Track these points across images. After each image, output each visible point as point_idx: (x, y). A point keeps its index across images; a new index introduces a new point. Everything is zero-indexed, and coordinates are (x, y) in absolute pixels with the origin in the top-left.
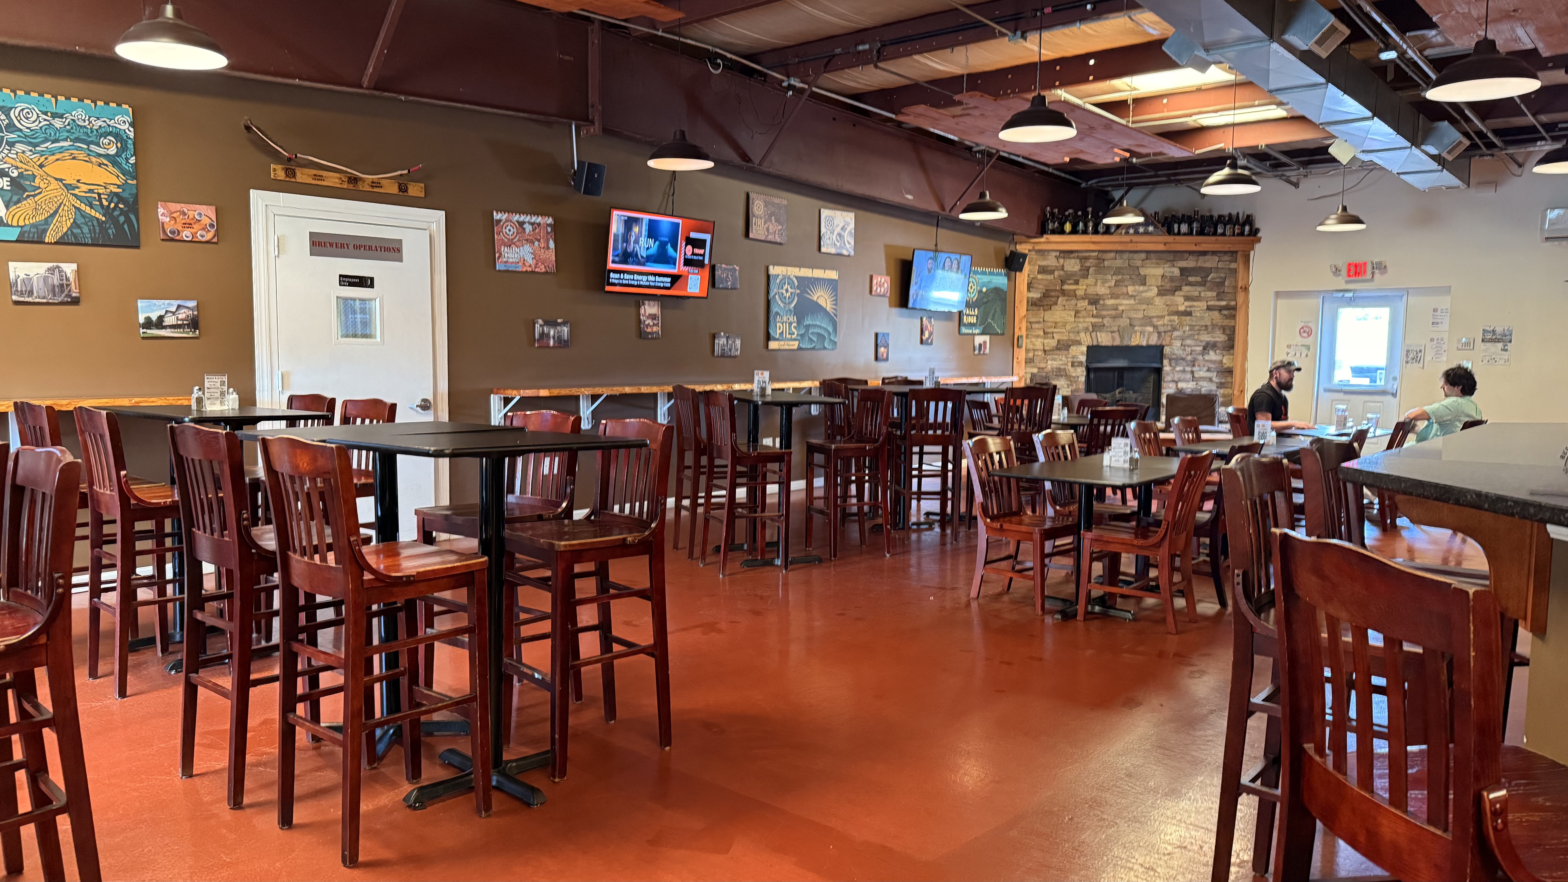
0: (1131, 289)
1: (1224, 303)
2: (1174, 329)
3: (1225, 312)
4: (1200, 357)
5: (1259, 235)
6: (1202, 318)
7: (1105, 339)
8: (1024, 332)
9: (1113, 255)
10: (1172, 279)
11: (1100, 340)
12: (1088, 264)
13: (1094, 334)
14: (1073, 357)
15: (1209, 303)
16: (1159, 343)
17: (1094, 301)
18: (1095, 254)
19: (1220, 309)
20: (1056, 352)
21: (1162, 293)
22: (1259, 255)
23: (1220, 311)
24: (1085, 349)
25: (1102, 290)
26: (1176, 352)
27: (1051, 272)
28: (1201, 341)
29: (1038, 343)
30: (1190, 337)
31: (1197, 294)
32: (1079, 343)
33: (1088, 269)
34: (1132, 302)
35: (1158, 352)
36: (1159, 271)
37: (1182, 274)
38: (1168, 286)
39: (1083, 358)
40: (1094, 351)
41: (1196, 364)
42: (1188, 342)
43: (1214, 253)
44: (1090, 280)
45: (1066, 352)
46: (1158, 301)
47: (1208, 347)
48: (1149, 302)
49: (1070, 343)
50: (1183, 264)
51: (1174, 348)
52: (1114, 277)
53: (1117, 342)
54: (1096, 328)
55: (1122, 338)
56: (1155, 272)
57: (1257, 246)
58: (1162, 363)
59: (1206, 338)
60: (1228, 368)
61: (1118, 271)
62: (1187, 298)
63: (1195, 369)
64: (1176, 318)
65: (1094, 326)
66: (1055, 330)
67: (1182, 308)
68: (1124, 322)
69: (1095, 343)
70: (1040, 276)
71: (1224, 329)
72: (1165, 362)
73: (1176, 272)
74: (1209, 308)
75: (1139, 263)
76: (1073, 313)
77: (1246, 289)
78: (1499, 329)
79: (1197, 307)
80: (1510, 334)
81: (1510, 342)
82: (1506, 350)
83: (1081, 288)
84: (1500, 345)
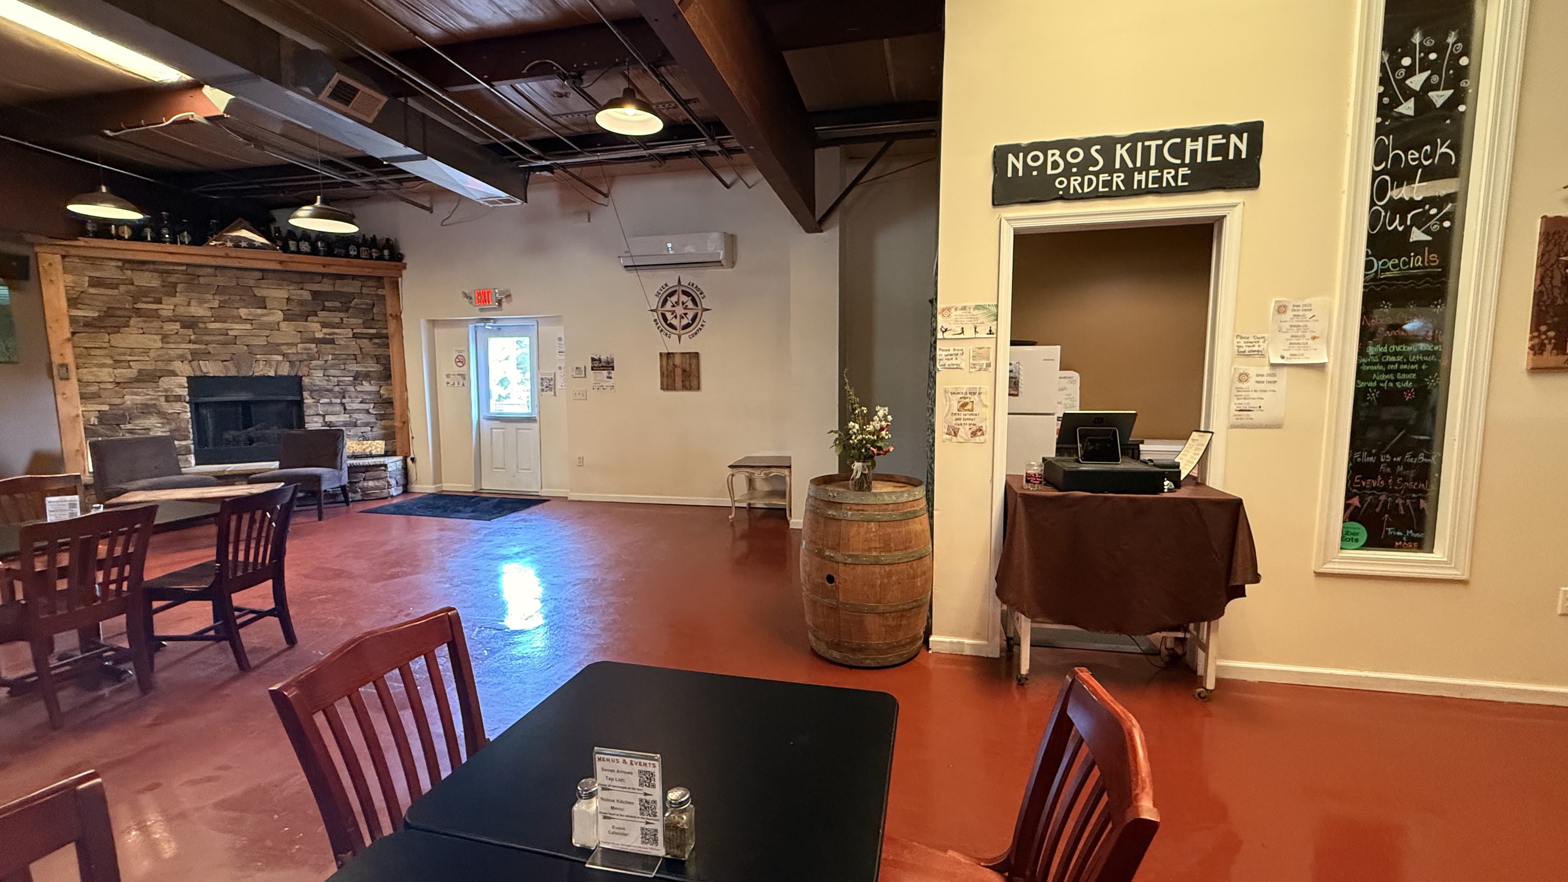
0: (243, 312)
1: (374, 331)
2: (312, 358)
3: (377, 341)
4: (352, 388)
5: (404, 261)
6: (348, 347)
7: (211, 368)
8: (70, 359)
9: (209, 270)
10: (302, 303)
11: (205, 370)
12: (173, 279)
13: (195, 363)
14: (166, 390)
15: (355, 331)
16: (293, 374)
17: (190, 323)
18: (184, 268)
19: (371, 337)
20: (135, 385)
21: (288, 317)
22: (408, 282)
23: (371, 339)
24: (184, 381)
25: (197, 311)
26: (318, 383)
27: (115, 286)
28: (349, 371)
29: (105, 374)
30: (333, 366)
31: (337, 320)
32: (174, 374)
33: (174, 285)
34: (248, 326)
35: (295, 383)
36: (283, 294)
37: (313, 299)
38: (297, 310)
39: (184, 392)
40: (197, 383)
41: (347, 395)
42: (332, 372)
43: (354, 277)
44: (179, 299)
45: (154, 385)
46: (284, 325)
47: (358, 377)
48: (276, 327)
49: (158, 374)
50: (316, 287)
51: (316, 378)
52: (216, 297)
53: (233, 372)
54: (196, 356)
55: (238, 367)
56: (277, 294)
57: (404, 272)
58: (302, 395)
59: (355, 367)
60: (386, 399)
61: (220, 290)
62: (324, 325)
63: (344, 401)
64: (313, 346)
65: (193, 353)
66: (130, 358)
67: (319, 335)
68: (239, 348)
69: (198, 374)
70: (92, 290)
71: (378, 359)
72: (306, 394)
73: (306, 295)
74: (355, 336)
75: (252, 283)
76: (160, 337)
77: (398, 317)
78: (603, 358)
79: (340, 334)
80: (613, 362)
81: (613, 370)
82: (610, 378)
83: (166, 308)
84: (605, 373)
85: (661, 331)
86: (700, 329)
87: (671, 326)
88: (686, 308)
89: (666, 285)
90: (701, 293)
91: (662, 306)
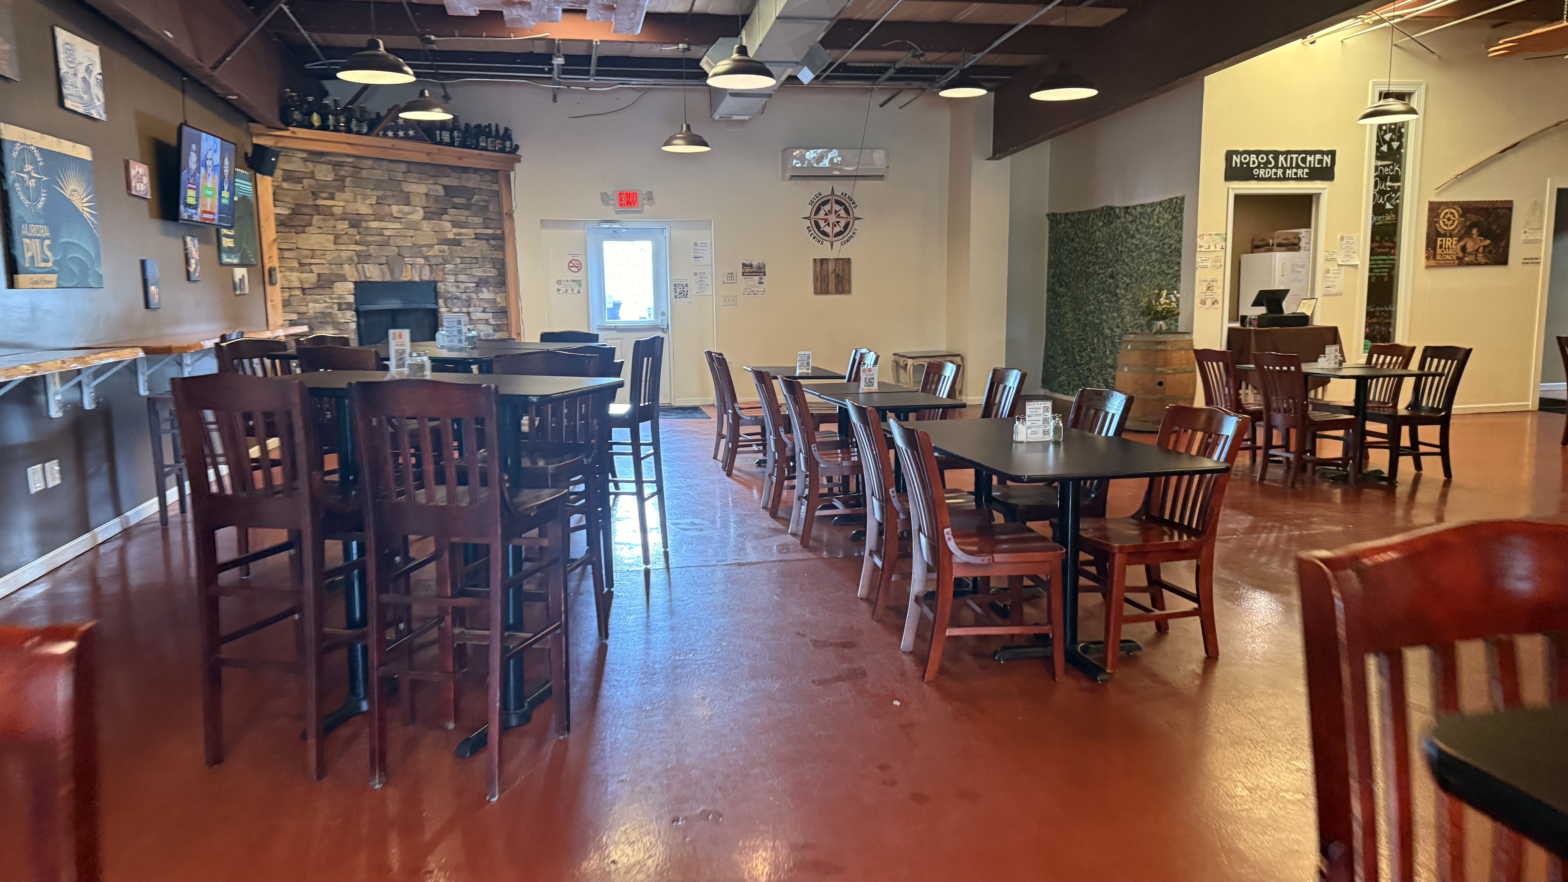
0: (395, 208)
1: (490, 231)
2: (446, 262)
3: (493, 242)
4: (474, 296)
5: (519, 153)
6: (472, 248)
7: (374, 273)
8: (276, 264)
9: (370, 163)
10: (437, 199)
11: (368, 275)
12: (342, 173)
13: (360, 266)
14: (340, 297)
15: (478, 231)
16: (432, 279)
17: (356, 222)
18: (351, 160)
19: (488, 238)
20: (318, 291)
21: (429, 216)
22: (520, 175)
23: (488, 240)
24: (351, 286)
25: (363, 208)
26: (450, 289)
27: (299, 180)
28: (474, 276)
29: (295, 278)
30: (463, 271)
31: (463, 219)
32: (343, 278)
33: (343, 179)
34: (398, 226)
35: (431, 289)
36: (422, 189)
37: (446, 195)
38: (434, 207)
39: (351, 299)
40: (362, 288)
41: (472, 304)
42: (462, 277)
43: (476, 170)
44: (348, 195)
45: (330, 291)
46: (426, 226)
47: (481, 283)
48: (414, 226)
49: (333, 278)
50: (446, 181)
51: (447, 286)
52: (375, 193)
53: (388, 278)
54: (363, 258)
55: (392, 272)
56: (418, 188)
57: (517, 166)
58: (437, 303)
59: (479, 273)
60: (502, 307)
61: (378, 185)
62: (455, 224)
63: (471, 309)
64: (446, 247)
65: (359, 254)
66: (313, 261)
67: (450, 236)
68: (392, 251)
69: (363, 279)
70: (285, 185)
71: (493, 261)
72: (441, 302)
73: (441, 191)
74: (478, 237)
75: (400, 176)
76: (332, 237)
77: (510, 215)
78: (755, 263)
79: (466, 235)
80: (764, 268)
81: (765, 275)
82: (762, 283)
83: (338, 205)
84: (757, 278)
85: (814, 238)
86: (852, 236)
87: (825, 233)
88: (838, 216)
89: (820, 194)
90: (853, 203)
91: (815, 215)
